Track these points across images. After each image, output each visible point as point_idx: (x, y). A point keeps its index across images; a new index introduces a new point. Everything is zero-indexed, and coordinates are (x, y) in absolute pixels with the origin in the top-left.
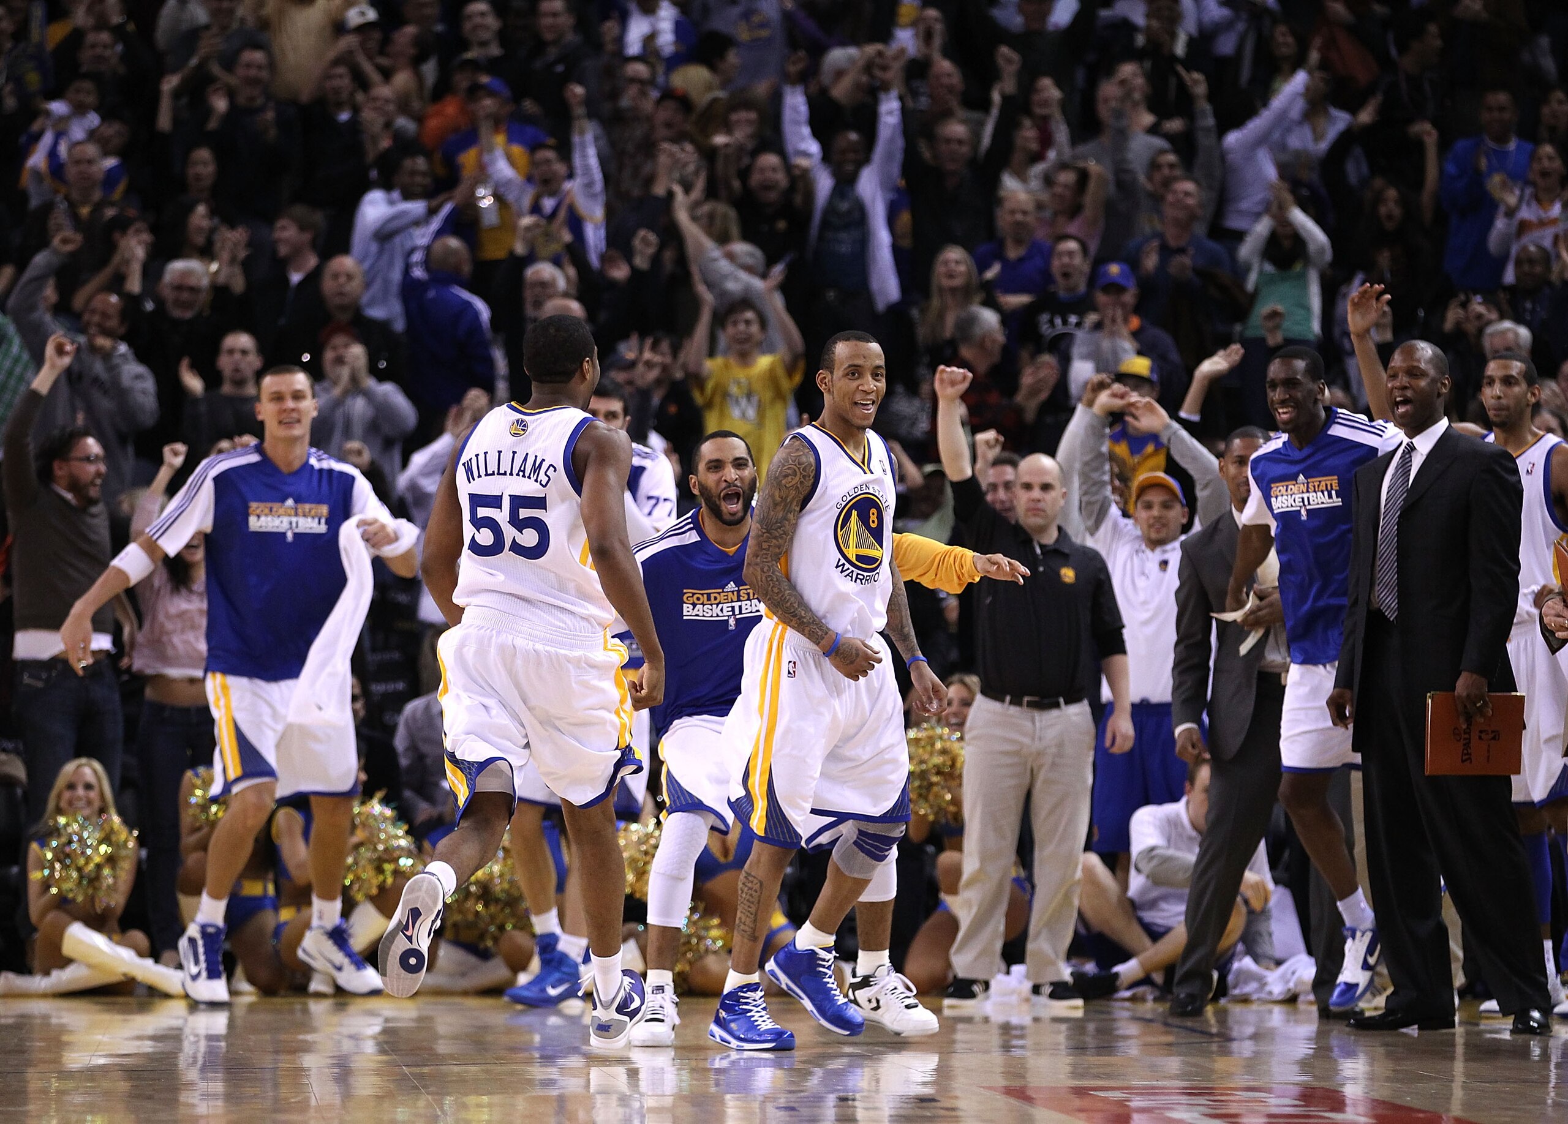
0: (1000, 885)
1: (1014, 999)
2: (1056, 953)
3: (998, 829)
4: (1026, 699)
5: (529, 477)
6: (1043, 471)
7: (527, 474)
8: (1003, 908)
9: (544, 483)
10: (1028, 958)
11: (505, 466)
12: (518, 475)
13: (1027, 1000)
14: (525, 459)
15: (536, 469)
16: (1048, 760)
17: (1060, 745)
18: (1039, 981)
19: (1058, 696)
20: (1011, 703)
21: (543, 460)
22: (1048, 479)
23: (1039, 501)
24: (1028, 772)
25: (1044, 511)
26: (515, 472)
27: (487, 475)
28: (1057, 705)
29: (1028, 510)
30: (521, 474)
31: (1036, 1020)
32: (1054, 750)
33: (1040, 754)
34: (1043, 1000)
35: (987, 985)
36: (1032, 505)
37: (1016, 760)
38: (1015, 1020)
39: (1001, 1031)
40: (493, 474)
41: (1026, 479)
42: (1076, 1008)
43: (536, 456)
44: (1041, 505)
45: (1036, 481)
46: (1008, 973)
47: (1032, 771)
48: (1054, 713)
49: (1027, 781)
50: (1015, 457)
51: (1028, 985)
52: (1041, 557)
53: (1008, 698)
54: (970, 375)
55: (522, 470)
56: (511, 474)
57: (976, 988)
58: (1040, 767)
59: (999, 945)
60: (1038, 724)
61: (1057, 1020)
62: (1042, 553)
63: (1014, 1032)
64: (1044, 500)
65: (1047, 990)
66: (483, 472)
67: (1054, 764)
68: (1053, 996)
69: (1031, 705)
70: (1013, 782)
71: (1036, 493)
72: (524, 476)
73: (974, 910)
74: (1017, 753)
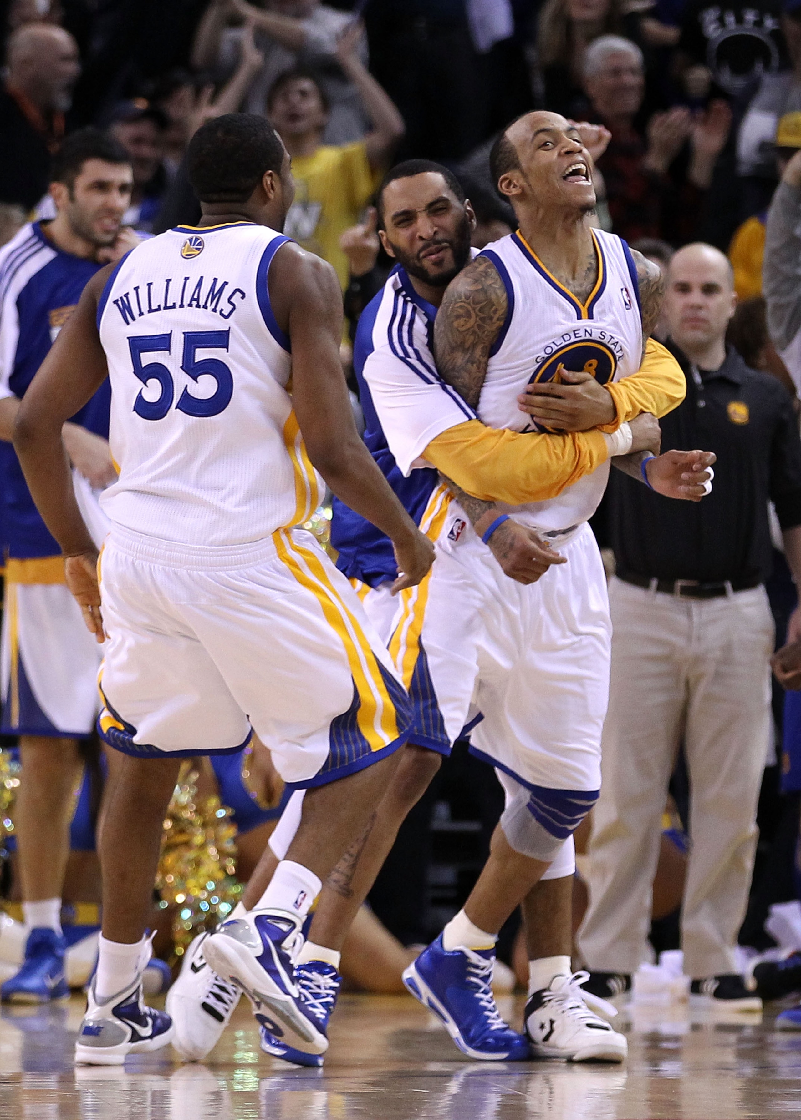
0: (646, 841)
1: (665, 998)
2: (723, 935)
3: (641, 764)
4: (679, 584)
5: (205, 307)
6: (704, 267)
7: (202, 302)
8: (650, 873)
9: (226, 313)
10: (685, 941)
11: (174, 298)
12: (190, 305)
13: (683, 1000)
14: (199, 285)
15: (215, 294)
16: (710, 668)
17: (728, 648)
18: (699, 975)
19: (723, 579)
20: (659, 589)
21: (226, 283)
22: (713, 278)
23: (700, 308)
24: (682, 685)
25: (705, 321)
26: (186, 302)
27: (151, 311)
28: (721, 593)
29: (685, 320)
30: (194, 303)
31: (695, 1027)
32: (718, 654)
33: (698, 660)
34: (706, 1000)
35: (628, 982)
36: (689, 313)
37: (664, 668)
38: (666, 1028)
39: (647, 1044)
40: (159, 309)
41: (682, 277)
42: (750, 1011)
43: (215, 280)
44: (702, 314)
45: (696, 280)
46: (657, 962)
47: (687, 683)
48: (718, 604)
49: (680, 696)
50: (665, 248)
51: (684, 982)
52: (701, 388)
53: (654, 583)
54: (607, 134)
55: (195, 299)
56: (182, 306)
57: (614, 984)
58: (699, 677)
59: (644, 926)
60: (695, 619)
61: (723, 1028)
62: (704, 382)
63: (665, 1045)
64: (707, 307)
65: (711, 986)
66: (145, 308)
67: (718, 675)
68: (720, 994)
69: (687, 592)
70: (660, 698)
71: (696, 297)
72: (198, 306)
73: (610, 878)
74: (667, 659)
